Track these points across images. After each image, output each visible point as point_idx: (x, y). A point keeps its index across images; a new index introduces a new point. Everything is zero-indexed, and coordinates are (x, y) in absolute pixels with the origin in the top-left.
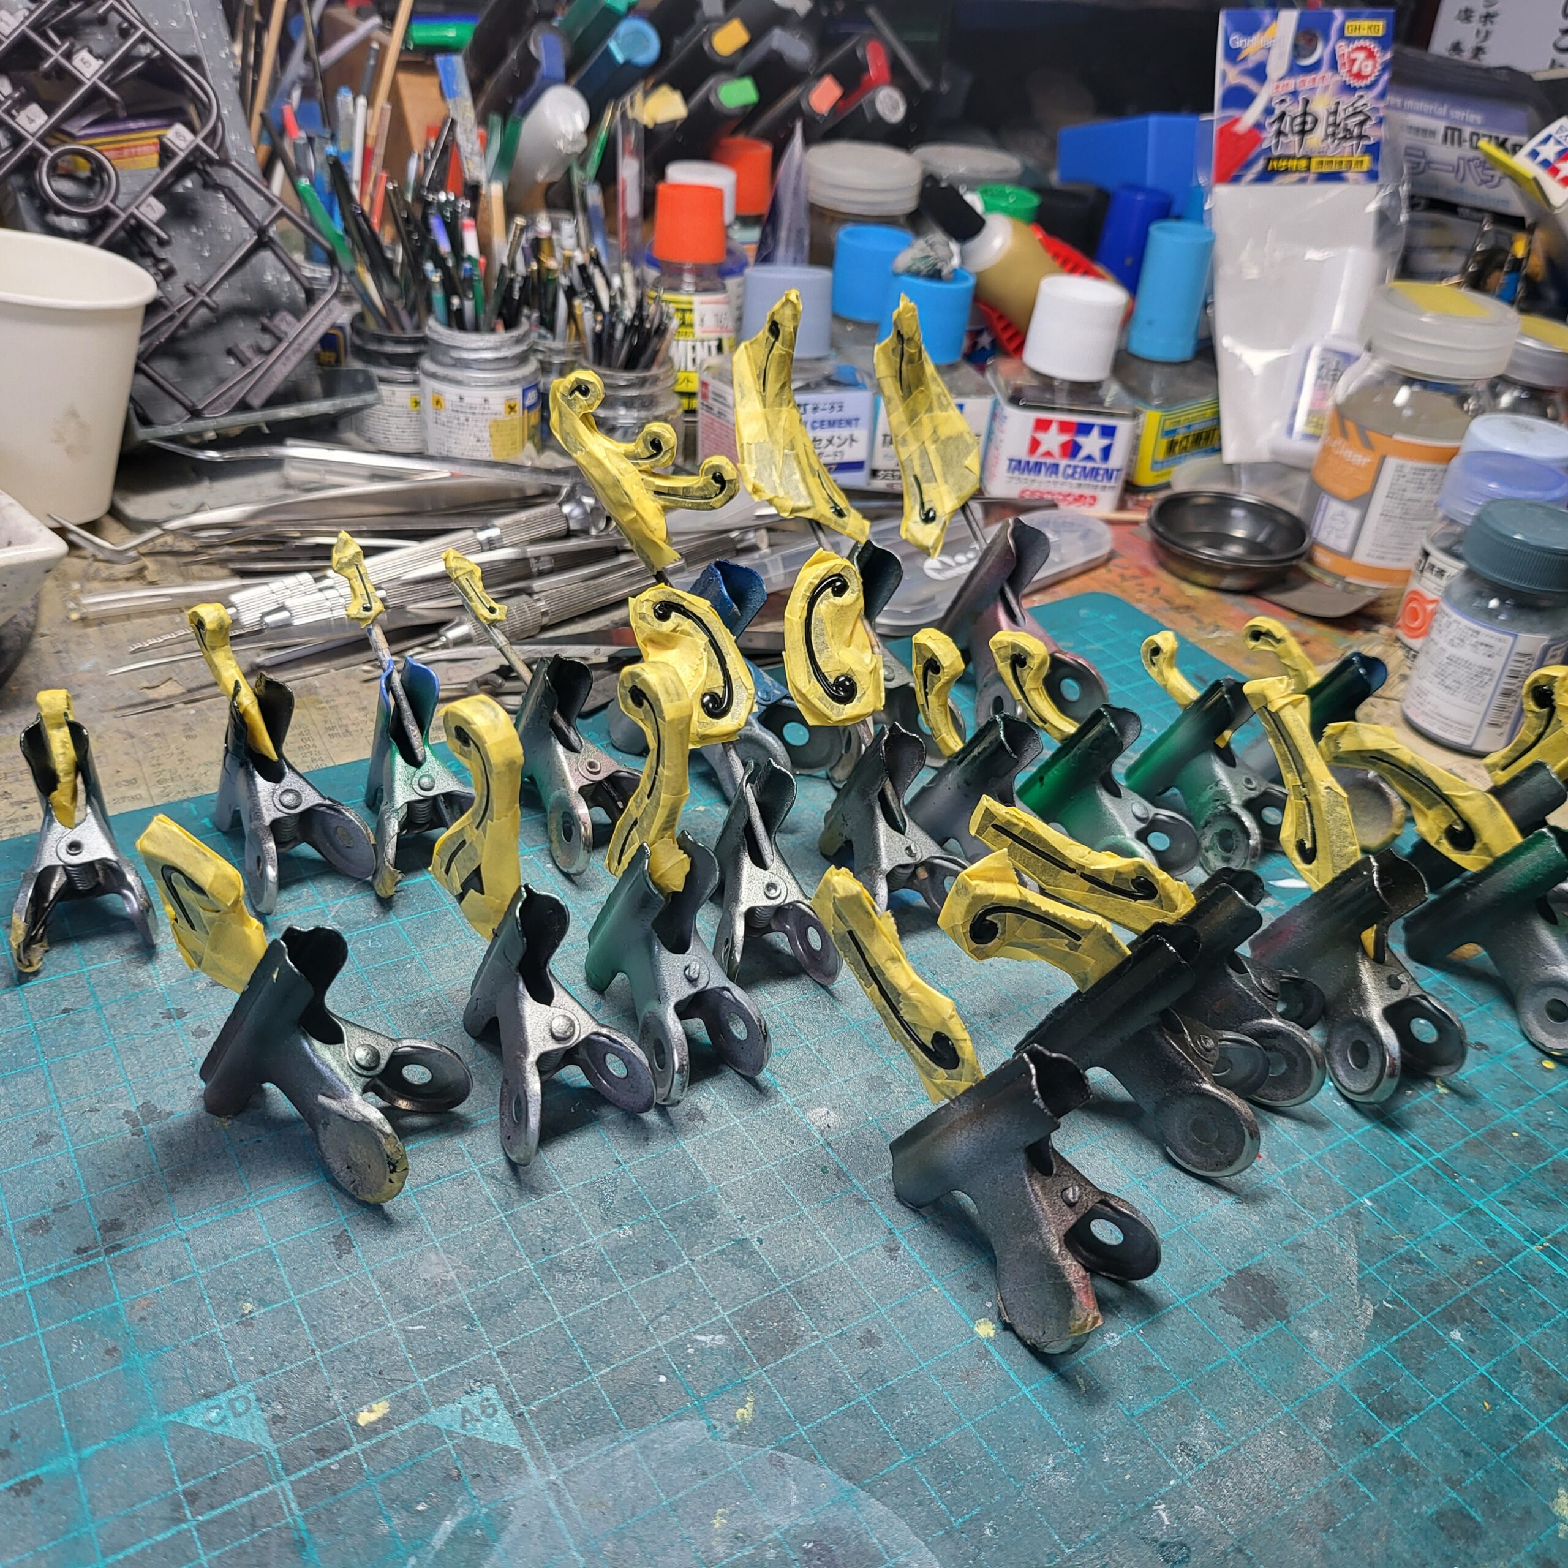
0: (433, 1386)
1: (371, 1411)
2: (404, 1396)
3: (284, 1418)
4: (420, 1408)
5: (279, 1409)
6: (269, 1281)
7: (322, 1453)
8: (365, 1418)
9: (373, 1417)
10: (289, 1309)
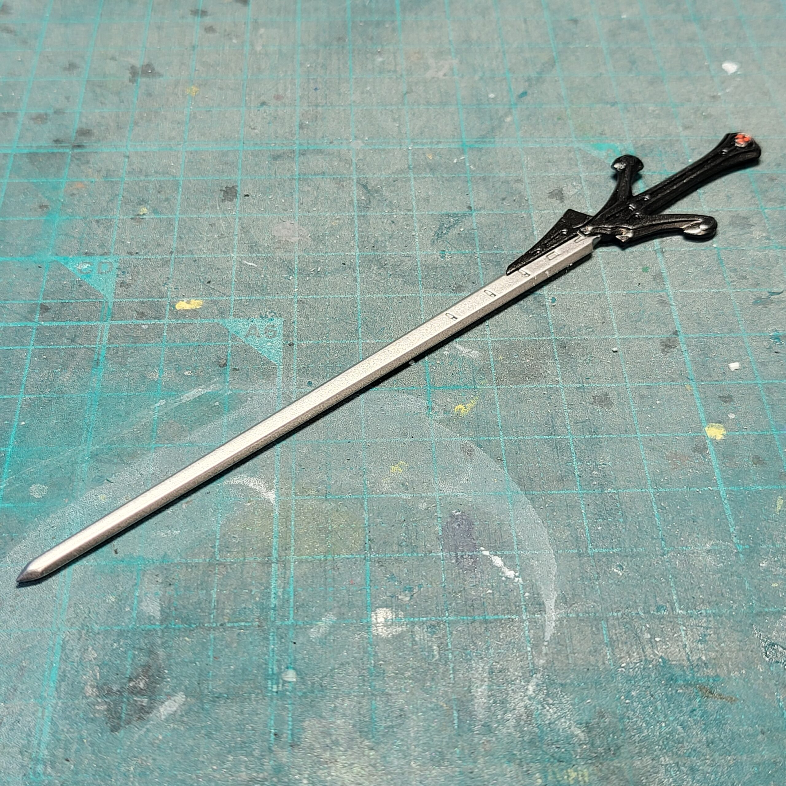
0: (240, 303)
1: (188, 302)
2: (215, 302)
3: (129, 285)
4: (222, 314)
5: (128, 279)
6: (167, 199)
7: (142, 315)
8: (182, 305)
9: (188, 307)
10: (170, 222)
